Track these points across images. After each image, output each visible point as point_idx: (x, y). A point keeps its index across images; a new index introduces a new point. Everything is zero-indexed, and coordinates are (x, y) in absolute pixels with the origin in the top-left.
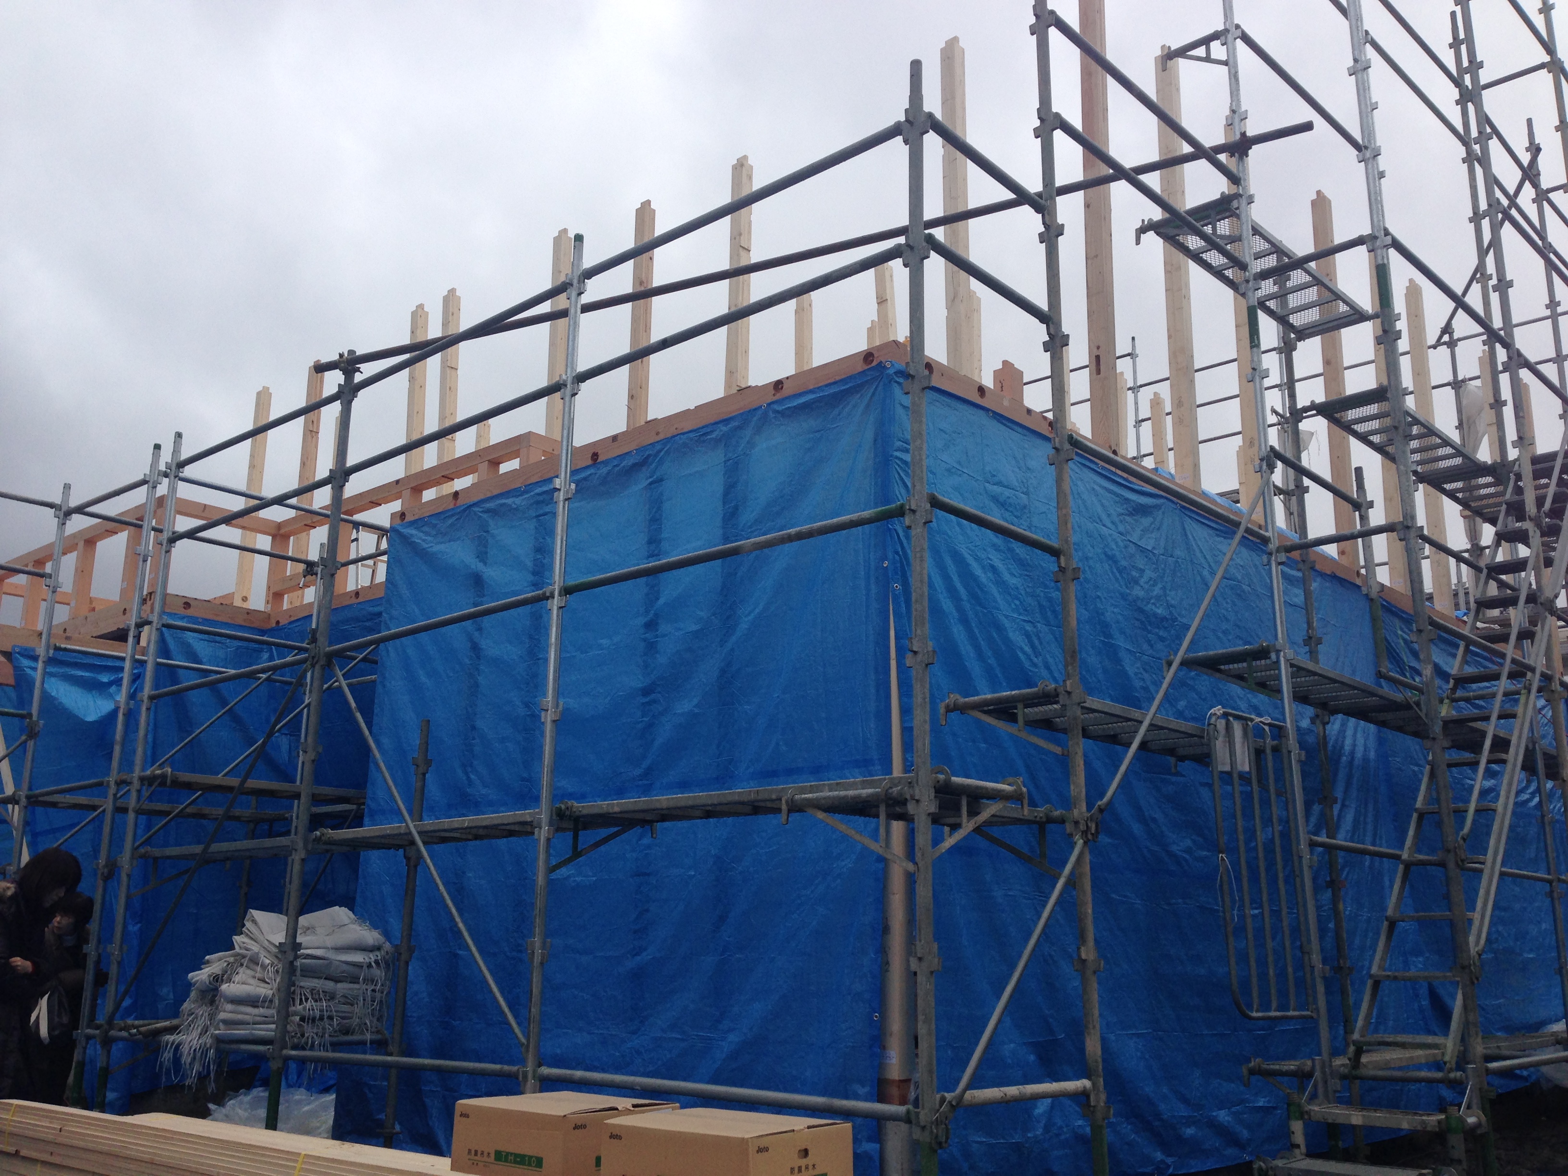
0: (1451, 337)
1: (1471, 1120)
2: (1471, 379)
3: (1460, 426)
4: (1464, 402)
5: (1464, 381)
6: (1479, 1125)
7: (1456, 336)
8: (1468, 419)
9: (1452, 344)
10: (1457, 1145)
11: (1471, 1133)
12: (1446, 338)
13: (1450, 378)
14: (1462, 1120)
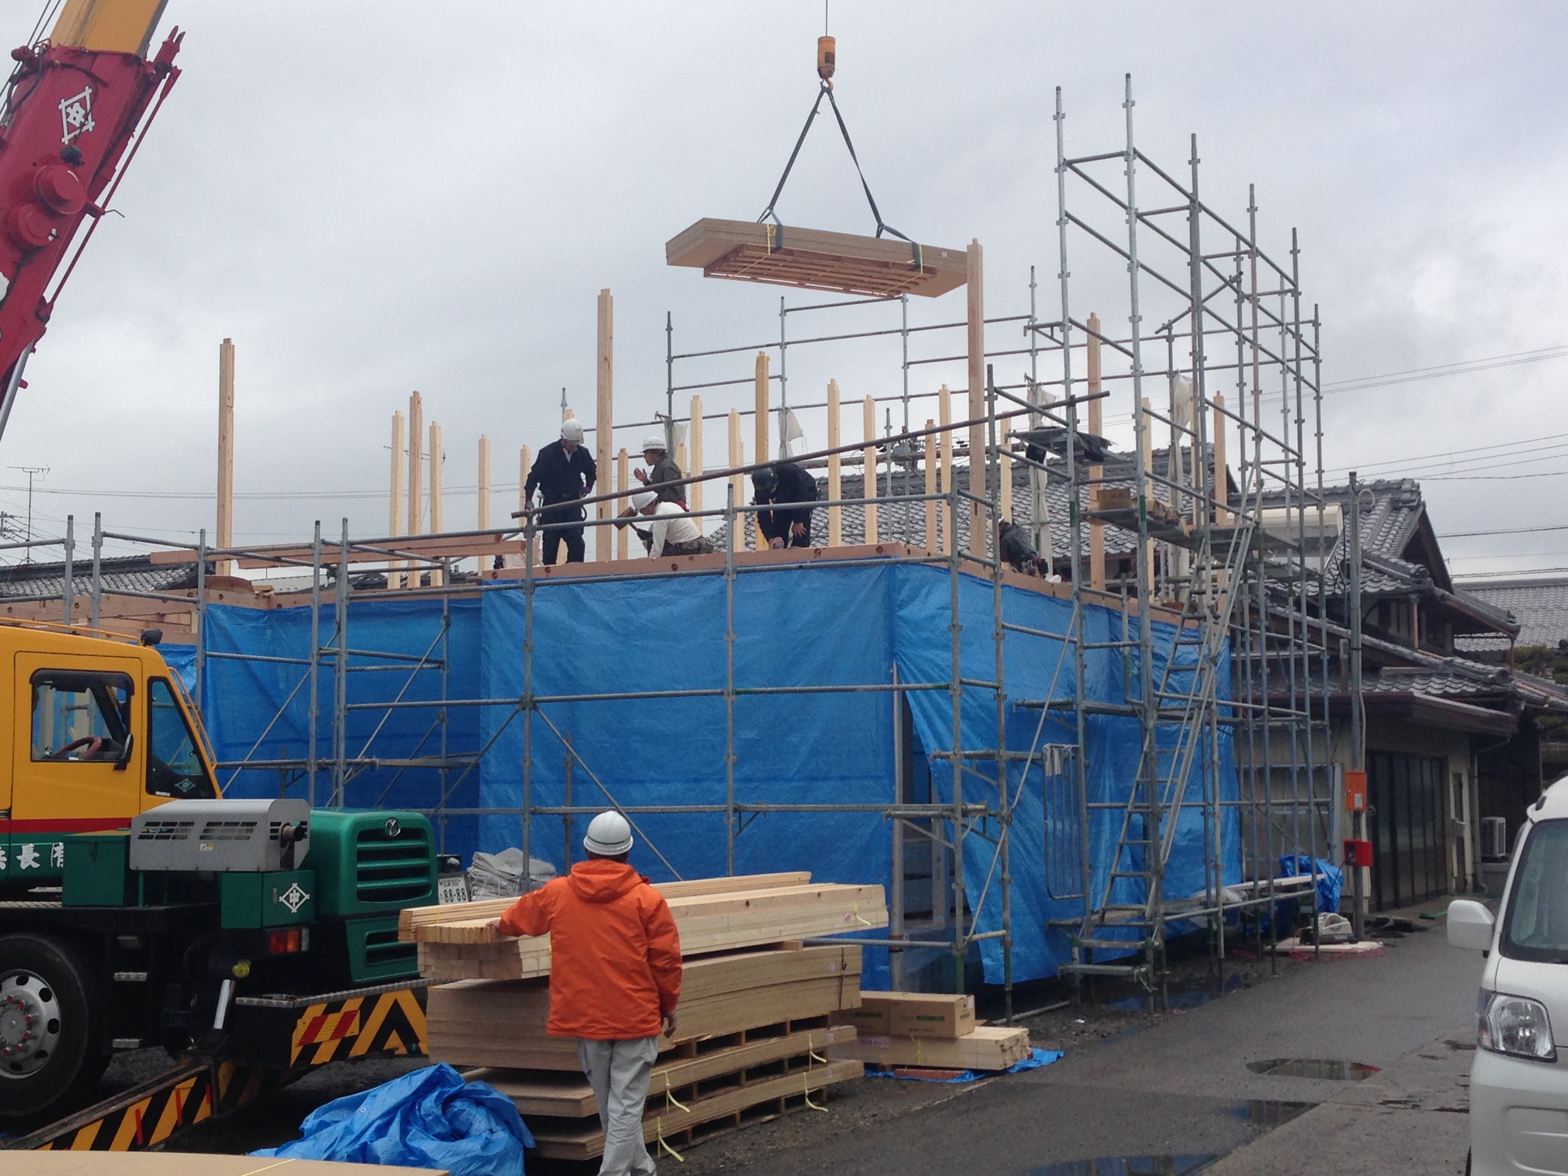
0: (1170, 332)
1: (1157, 944)
2: (1182, 371)
3: (1171, 411)
4: (1176, 392)
5: (1176, 372)
6: (1159, 946)
7: (1173, 333)
8: (1178, 406)
9: (1170, 339)
10: (1150, 955)
11: (1156, 950)
12: (1165, 332)
13: (1166, 368)
14: (1153, 944)
